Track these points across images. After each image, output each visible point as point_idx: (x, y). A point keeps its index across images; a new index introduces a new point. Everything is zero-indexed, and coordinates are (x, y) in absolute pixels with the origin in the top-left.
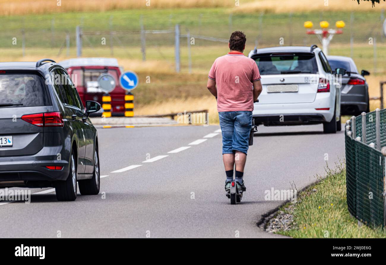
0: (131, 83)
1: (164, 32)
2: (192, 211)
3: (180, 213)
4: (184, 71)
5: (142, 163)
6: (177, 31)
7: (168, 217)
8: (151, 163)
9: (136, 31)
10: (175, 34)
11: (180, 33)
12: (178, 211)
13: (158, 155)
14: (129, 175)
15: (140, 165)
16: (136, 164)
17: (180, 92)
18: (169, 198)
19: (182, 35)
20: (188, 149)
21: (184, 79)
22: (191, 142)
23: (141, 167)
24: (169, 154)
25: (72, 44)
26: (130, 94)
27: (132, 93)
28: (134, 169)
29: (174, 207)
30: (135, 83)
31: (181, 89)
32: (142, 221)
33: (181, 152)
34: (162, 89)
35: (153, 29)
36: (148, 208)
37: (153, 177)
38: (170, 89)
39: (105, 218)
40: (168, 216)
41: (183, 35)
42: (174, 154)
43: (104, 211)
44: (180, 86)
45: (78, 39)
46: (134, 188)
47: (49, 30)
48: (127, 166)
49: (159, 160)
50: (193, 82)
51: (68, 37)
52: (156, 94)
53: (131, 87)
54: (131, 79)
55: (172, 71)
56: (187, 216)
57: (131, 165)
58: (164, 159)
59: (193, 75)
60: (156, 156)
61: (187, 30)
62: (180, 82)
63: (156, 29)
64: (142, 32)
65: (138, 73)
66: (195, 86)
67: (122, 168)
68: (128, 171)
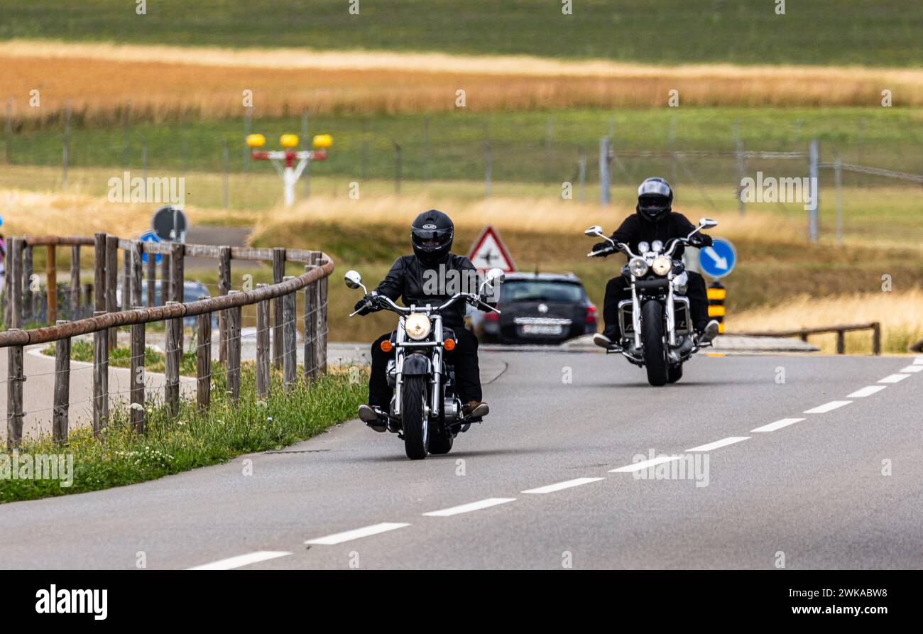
0: (721, 263)
1: (786, 156)
2: (860, 537)
3: (834, 540)
4: (825, 240)
5: (751, 433)
6: (814, 155)
7: (810, 547)
8: (769, 433)
9: (725, 151)
10: (808, 160)
11: (820, 160)
12: (831, 537)
13: (784, 418)
14: (725, 458)
15: (746, 436)
16: (739, 435)
17: (817, 284)
18: (812, 509)
19: (823, 163)
20: (846, 407)
21: (826, 255)
22: (853, 391)
23: (748, 440)
24: (806, 414)
25: (591, 177)
26: (717, 286)
27: (723, 284)
28: (734, 445)
29: (823, 527)
30: (729, 263)
31: (818, 277)
32: (755, 556)
33: (832, 412)
34: (778, 276)
35: (762, 149)
36: (768, 528)
37: (775, 463)
38: (796, 277)
39: (677, 546)
40: (811, 545)
41: (826, 163)
42: (818, 415)
43: (675, 532)
44: (817, 271)
45: (603, 165)
46: (737, 486)
47: (543, 143)
48: (719, 439)
49: (786, 427)
50: (845, 265)
51: (582, 162)
52: (765, 287)
53: (720, 271)
54: (721, 255)
55: (800, 239)
56: (850, 547)
57: (727, 436)
58: (797, 426)
59: (844, 248)
60: (780, 419)
61: (835, 153)
62: (817, 264)
63: (768, 150)
64: (739, 154)
65: (735, 242)
66: (848, 272)
67: (708, 443)
68: (721, 449)
